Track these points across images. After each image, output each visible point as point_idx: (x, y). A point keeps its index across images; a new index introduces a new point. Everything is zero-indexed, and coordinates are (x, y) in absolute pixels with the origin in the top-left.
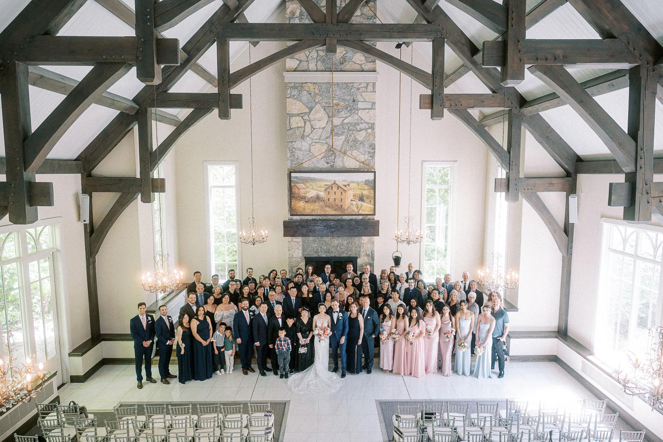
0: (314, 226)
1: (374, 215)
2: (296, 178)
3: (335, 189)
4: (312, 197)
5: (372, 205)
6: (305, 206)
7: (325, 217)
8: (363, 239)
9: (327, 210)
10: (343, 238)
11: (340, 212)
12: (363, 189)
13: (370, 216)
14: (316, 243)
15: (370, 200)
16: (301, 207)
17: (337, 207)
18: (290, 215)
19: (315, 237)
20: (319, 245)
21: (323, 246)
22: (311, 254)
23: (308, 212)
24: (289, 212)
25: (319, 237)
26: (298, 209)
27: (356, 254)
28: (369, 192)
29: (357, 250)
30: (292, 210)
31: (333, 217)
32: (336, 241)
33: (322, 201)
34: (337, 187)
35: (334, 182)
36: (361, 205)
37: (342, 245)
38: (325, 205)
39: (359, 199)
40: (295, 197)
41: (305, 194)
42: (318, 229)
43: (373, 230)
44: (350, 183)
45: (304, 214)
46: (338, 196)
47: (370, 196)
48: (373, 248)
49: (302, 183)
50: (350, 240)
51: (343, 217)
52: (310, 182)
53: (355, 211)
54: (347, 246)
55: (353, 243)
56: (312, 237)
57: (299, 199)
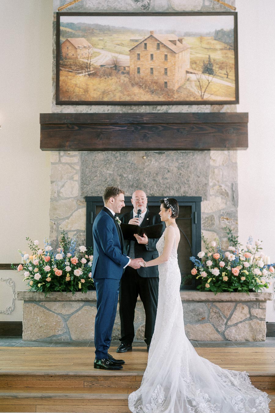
0: (106, 124)
1: (237, 101)
2: (70, 25)
3: (152, 48)
4: (103, 65)
5: (231, 83)
6: (88, 84)
7: (132, 108)
8: (213, 157)
9: (134, 93)
10: (168, 154)
11: (162, 95)
12: (212, 49)
13: (228, 106)
14: (112, 166)
15: (227, 72)
16: (80, 85)
17: (156, 86)
18: (56, 102)
19: (108, 154)
20: (117, 171)
21: (126, 173)
22: (100, 190)
23: (95, 96)
24: (54, 95)
25: (118, 154)
26: (72, 90)
27: (198, 192)
28: (225, 54)
29: (199, 183)
30: (61, 92)
31: (147, 107)
32: (155, 162)
33: (125, 73)
34: (156, 45)
35: (150, 35)
36: (208, 82)
37: (167, 171)
38: (130, 82)
39: (203, 69)
40: (68, 66)
41: (89, 60)
42: (115, 131)
43: (235, 135)
44: (184, 36)
45: (86, 100)
46: (158, 63)
47: (226, 63)
48: (235, 178)
49: (83, 36)
50: (184, 160)
51: (170, 109)
52: (99, 34)
53: (195, 94)
54: (177, 173)
55: (191, 165)
56: (102, 154)
57: (76, 69)
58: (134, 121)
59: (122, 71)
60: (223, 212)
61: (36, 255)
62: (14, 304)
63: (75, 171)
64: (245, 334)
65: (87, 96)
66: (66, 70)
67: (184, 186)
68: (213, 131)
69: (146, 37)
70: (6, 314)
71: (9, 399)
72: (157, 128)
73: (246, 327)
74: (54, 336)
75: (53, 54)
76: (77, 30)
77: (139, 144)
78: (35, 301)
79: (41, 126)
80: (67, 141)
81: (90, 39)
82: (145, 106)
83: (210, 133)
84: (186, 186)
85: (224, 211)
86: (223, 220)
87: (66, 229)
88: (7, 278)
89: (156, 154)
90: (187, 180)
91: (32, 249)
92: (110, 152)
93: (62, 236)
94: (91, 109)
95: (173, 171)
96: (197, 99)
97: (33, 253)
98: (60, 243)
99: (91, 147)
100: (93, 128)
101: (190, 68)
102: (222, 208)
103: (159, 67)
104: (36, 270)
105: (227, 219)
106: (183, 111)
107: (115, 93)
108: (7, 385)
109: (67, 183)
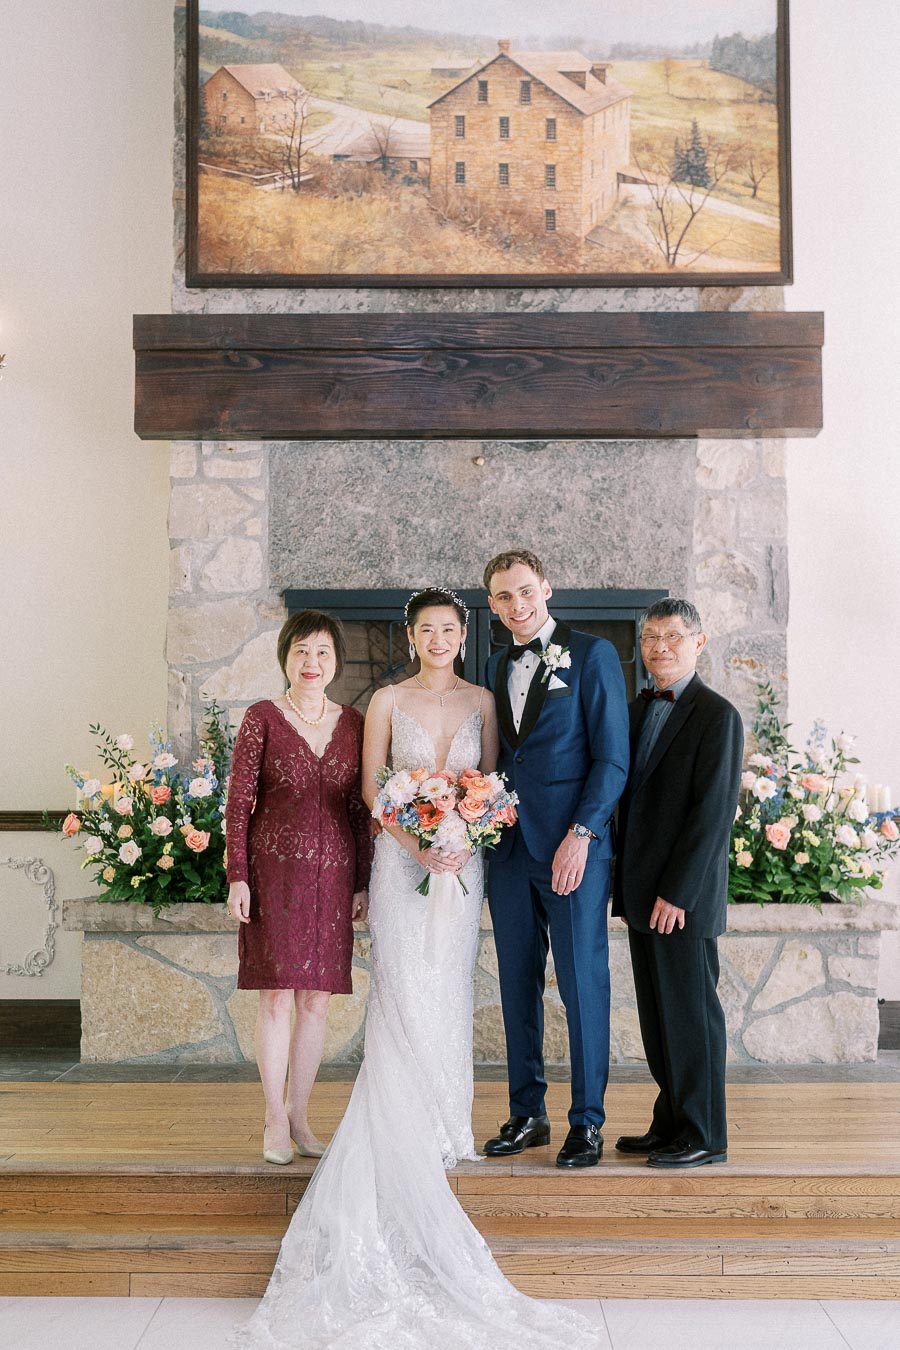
1: (786, 275)
2: (234, 21)
3: (504, 99)
4: (342, 154)
5: (766, 213)
6: (293, 216)
7: (438, 297)
8: (704, 462)
9: (446, 247)
10: (559, 451)
11: (539, 256)
12: (704, 100)
13: (757, 291)
14: (372, 491)
15: (753, 179)
16: (265, 221)
17: (517, 226)
18: (187, 277)
19: (358, 449)
20: (389, 505)
21: (418, 512)
22: (335, 569)
23: (316, 257)
24: (179, 257)
25: (391, 449)
26: (240, 238)
27: (658, 575)
28: (748, 119)
29: (659, 544)
30: (202, 243)
31: (490, 295)
32: (513, 478)
33: (415, 182)
34: (519, 85)
35: (498, 54)
36: (690, 212)
37: (553, 506)
38: (433, 209)
39: (673, 169)
40: (225, 157)
41: (296, 137)
42: (382, 373)
43: (778, 386)
44: (612, 57)
45: (286, 271)
46: (525, 148)
47: (751, 149)
48: (779, 529)
49: (275, 59)
50: (611, 470)
51: (566, 301)
52: (325, 50)
53: (647, 251)
54: (589, 511)
55: (634, 488)
56: (338, 449)
57: (252, 167)
58: (446, 341)
59: (408, 173)
60: (739, 642)
61: (123, 782)
62: (51, 944)
63: (250, 508)
64: (810, 1040)
65: (291, 258)
66: (218, 171)
67: (610, 554)
68: (707, 375)
69: (485, 62)
70: (25, 975)
71: (41, 1253)
72: (522, 365)
73: (814, 1015)
74: (185, 1048)
75: (178, 118)
76: (254, 39)
77: (461, 416)
78: (125, 933)
79: (136, 357)
80: (224, 408)
81: (300, 67)
82: (481, 293)
83: (696, 380)
84: (618, 557)
85: (742, 639)
86: (738, 668)
87: (220, 699)
88: (30, 858)
89: (519, 450)
90: (622, 535)
91: (110, 762)
92: (368, 442)
93: (210, 719)
94: (302, 302)
95: (573, 505)
96: (652, 267)
97: (115, 777)
98: (203, 743)
99: (304, 428)
100: (312, 365)
101: (631, 164)
102: (735, 629)
103: (526, 162)
104: (125, 831)
105: (752, 664)
106: (608, 309)
107: (381, 249)
108: (33, 1208)
109: (224, 545)
